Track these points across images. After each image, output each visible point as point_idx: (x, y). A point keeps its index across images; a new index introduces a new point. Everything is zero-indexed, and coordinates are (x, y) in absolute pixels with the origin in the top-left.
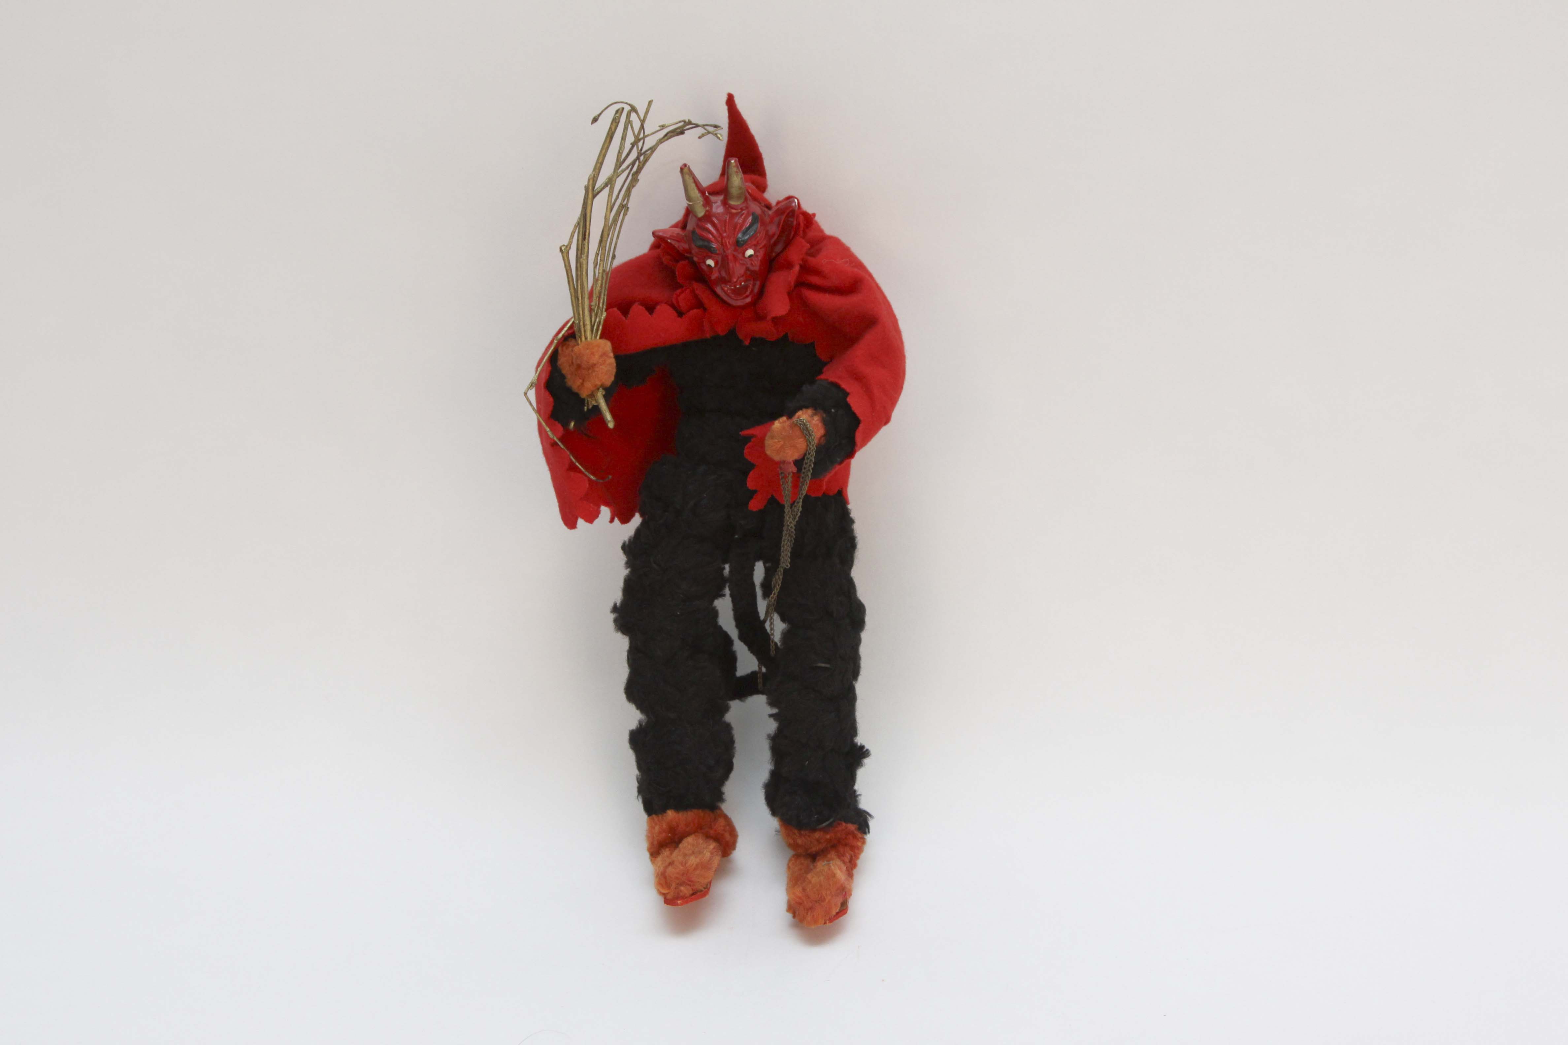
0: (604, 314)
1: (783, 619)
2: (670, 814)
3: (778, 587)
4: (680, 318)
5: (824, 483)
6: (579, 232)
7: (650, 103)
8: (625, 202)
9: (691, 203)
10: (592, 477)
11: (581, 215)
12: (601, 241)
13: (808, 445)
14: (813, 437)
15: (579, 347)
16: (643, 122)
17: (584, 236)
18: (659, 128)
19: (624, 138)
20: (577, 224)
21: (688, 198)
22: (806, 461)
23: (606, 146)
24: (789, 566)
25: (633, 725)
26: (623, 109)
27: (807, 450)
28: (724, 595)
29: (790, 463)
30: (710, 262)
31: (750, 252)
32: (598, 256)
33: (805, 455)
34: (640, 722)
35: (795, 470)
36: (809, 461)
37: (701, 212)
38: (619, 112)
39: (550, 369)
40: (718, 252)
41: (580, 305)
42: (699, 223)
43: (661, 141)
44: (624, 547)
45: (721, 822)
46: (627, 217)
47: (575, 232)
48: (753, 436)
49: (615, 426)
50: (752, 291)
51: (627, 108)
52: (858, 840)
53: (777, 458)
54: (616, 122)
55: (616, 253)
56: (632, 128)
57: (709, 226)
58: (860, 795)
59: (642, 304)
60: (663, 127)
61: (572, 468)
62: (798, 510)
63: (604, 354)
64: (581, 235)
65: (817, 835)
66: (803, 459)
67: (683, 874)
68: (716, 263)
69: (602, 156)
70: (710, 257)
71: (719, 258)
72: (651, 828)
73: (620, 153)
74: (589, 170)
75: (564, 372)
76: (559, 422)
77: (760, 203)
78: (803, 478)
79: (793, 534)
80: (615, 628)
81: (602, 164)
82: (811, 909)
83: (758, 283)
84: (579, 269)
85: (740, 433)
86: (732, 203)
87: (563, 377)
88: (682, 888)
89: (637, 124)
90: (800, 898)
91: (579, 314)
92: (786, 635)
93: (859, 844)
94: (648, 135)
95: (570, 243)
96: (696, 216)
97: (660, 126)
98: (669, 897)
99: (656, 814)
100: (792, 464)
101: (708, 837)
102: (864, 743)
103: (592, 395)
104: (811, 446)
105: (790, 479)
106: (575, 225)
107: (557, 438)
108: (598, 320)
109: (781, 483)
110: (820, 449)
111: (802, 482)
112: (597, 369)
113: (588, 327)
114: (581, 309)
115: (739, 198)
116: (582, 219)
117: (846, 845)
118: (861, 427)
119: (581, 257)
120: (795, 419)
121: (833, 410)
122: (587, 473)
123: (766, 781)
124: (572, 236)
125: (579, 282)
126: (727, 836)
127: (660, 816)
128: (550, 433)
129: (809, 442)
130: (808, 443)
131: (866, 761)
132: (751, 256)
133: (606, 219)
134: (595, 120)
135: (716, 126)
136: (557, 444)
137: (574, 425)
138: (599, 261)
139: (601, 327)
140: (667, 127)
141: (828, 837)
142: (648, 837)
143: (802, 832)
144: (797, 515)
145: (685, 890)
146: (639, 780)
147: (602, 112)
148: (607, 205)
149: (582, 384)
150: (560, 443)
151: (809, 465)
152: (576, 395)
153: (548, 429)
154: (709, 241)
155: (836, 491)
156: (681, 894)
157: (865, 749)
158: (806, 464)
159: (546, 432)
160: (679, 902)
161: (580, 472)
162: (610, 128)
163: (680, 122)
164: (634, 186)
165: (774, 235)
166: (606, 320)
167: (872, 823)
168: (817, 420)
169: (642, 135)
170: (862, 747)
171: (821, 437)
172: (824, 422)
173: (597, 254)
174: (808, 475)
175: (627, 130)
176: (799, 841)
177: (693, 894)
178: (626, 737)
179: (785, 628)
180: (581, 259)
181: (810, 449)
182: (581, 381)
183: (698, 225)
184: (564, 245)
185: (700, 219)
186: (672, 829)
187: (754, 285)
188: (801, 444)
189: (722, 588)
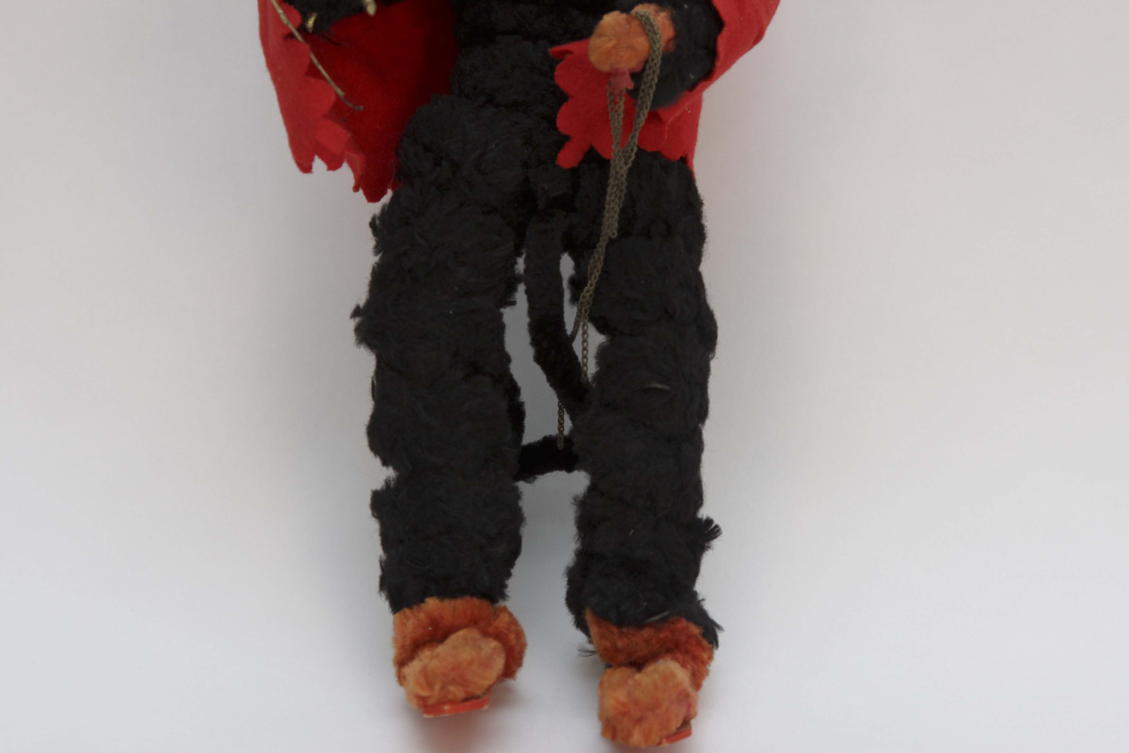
1: (601, 329)
2: (432, 603)
3: (597, 274)
10: (340, 92)
13: (651, 47)
14: (658, 36)
22: (648, 71)
24: (616, 234)
25: (378, 485)
27: (649, 55)
28: (514, 303)
29: (624, 74)
33: (646, 62)
34: (387, 482)
35: (629, 84)
36: (651, 71)
44: (373, 225)
45: (504, 618)
48: (567, 52)
52: (703, 649)
53: (605, 68)
58: (703, 600)
61: (313, 72)
62: (632, 150)
65: (646, 633)
66: (644, 70)
67: (453, 669)
72: (400, 626)
78: (641, 98)
79: (624, 187)
80: (357, 339)
82: (639, 721)
85: (549, 50)
88: (452, 688)
90: (623, 705)
92: (603, 353)
93: (705, 656)
98: (431, 702)
99: (409, 606)
100: (628, 76)
101: (485, 634)
102: (712, 516)
104: (655, 49)
105: (621, 104)
109: (609, 109)
110: (666, 58)
111: (639, 105)
117: (687, 652)
118: (725, 31)
120: (633, 12)
121: (686, 6)
122: (332, 84)
123: (571, 564)
126: (512, 637)
127: (415, 608)
128: (284, 18)
129: (654, 42)
130: (652, 43)
131: (716, 543)
136: (291, 36)
137: (315, 23)
141: (662, 635)
142: (395, 640)
143: (624, 630)
144: (630, 157)
145: (457, 692)
146: (383, 564)
150: (296, 34)
151: (652, 78)
153: (280, 11)
155: (678, 157)
156: (450, 697)
157: (714, 525)
158: (648, 76)
159: (277, 16)
160: (447, 708)
161: (322, 78)
167: (721, 637)
168: (664, 17)
170: (709, 521)
171: (669, 40)
172: (674, 20)
174: (649, 94)
176: (620, 644)
177: (466, 700)
178: (367, 500)
179: (603, 343)
186: (434, 622)
188: (641, 43)
189: (512, 289)
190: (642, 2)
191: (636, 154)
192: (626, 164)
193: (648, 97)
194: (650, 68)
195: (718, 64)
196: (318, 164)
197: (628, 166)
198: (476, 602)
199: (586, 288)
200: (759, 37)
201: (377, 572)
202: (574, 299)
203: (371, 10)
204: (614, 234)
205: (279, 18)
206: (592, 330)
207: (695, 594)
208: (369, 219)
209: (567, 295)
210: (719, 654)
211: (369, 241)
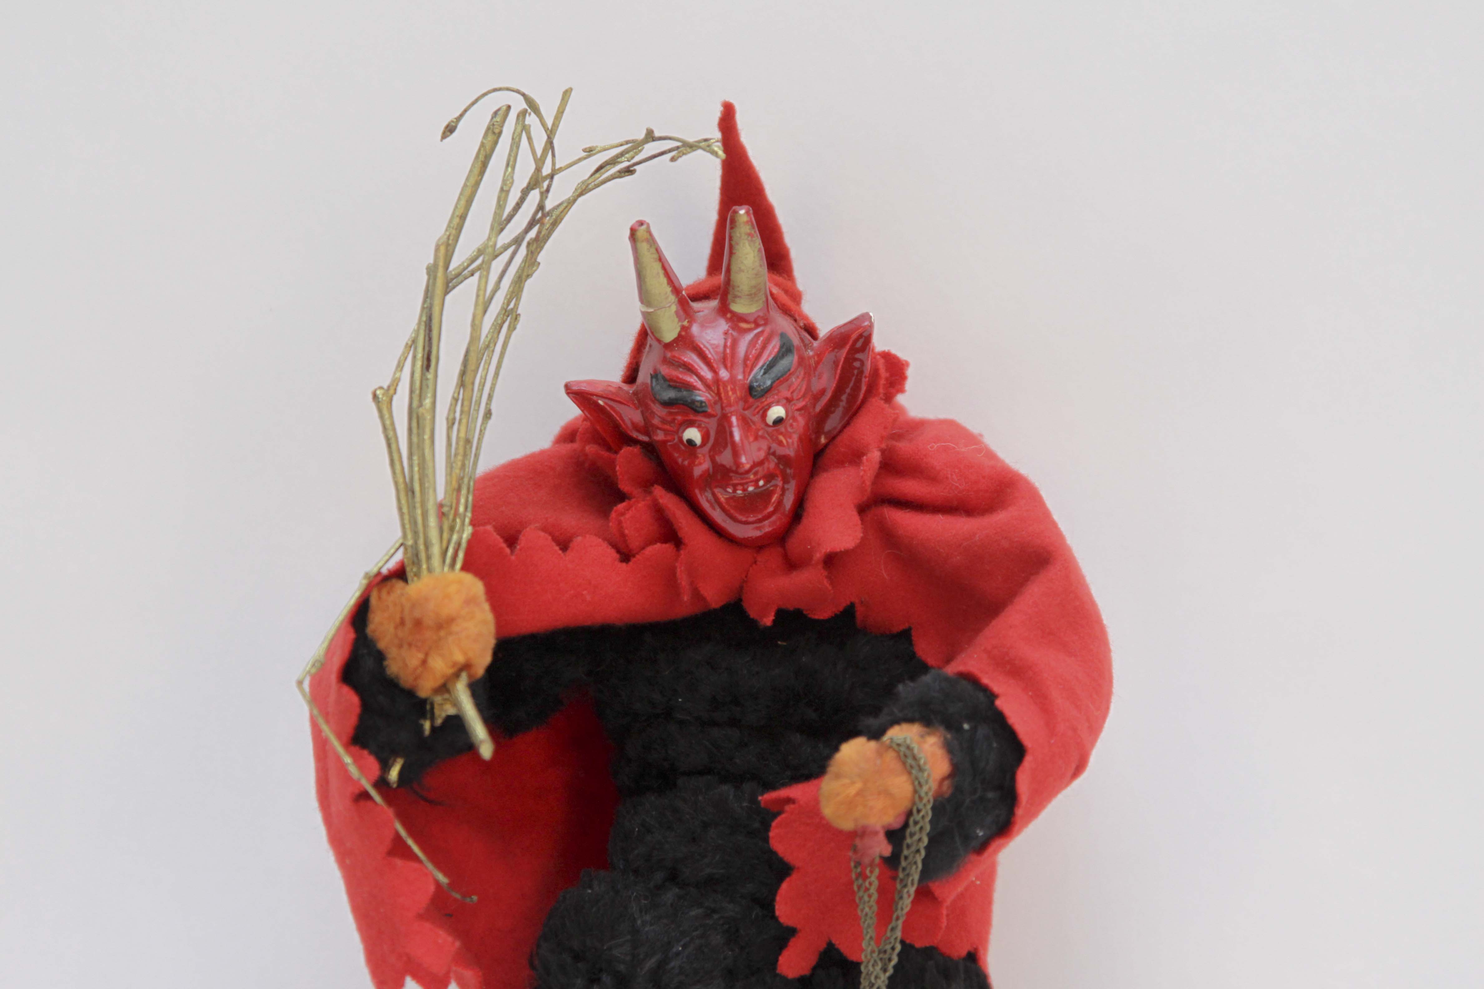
0: (468, 531)
4: (624, 564)
5: (945, 912)
6: (414, 357)
7: (567, 94)
8: (512, 306)
9: (651, 310)
10: (441, 878)
11: (419, 324)
12: (463, 373)
13: (915, 791)
14: (926, 774)
15: (415, 588)
16: (551, 134)
17: (428, 362)
18: (584, 154)
19: (511, 163)
20: (410, 343)
21: (644, 296)
22: (912, 828)
23: (472, 181)
26: (509, 107)
27: (914, 803)
29: (876, 833)
30: (693, 434)
31: (777, 412)
32: (456, 405)
33: (909, 814)
35: (886, 849)
36: (918, 827)
37: (669, 331)
38: (501, 114)
39: (352, 635)
40: (709, 410)
41: (418, 505)
42: (669, 355)
43: (583, 190)
46: (514, 334)
47: (406, 358)
48: (789, 801)
49: (496, 753)
50: (780, 503)
51: (518, 104)
53: (847, 825)
54: (494, 133)
55: (494, 407)
56: (530, 139)
57: (691, 358)
59: (544, 529)
60: (590, 152)
61: (399, 849)
62: (893, 949)
63: (470, 601)
64: (419, 364)
66: (906, 825)
68: (705, 438)
69: (463, 202)
70: (691, 424)
71: (712, 424)
73: (504, 192)
74: (439, 230)
75: (381, 645)
76: (370, 753)
77: (795, 320)
78: (904, 869)
81: (463, 218)
83: (792, 487)
84: (415, 431)
85: (760, 798)
86: (739, 307)
87: (380, 657)
89: (540, 138)
91: (414, 523)
94: (561, 170)
95: (395, 383)
96: (659, 341)
97: (584, 150)
100: (881, 836)
103: (444, 688)
104: (923, 794)
106: (407, 344)
107: (368, 780)
108: (455, 537)
109: (855, 888)
110: (939, 808)
111: (902, 880)
112: (455, 628)
113: (436, 550)
114: (419, 512)
115: (752, 296)
116: (423, 327)
118: (1028, 762)
119: (421, 405)
120: (886, 738)
121: (966, 726)
122: (430, 866)
124: (400, 367)
125: (415, 458)
128: (354, 771)
129: (919, 783)
130: (917, 785)
132: (779, 421)
133: (476, 326)
134: (450, 129)
135: (706, 140)
136: (364, 795)
137: (401, 774)
138: (458, 415)
139: (461, 555)
140: (600, 152)
144: (890, 960)
147: (465, 111)
148: (478, 296)
149: (424, 662)
150: (373, 793)
151: (920, 839)
152: (410, 694)
153: (348, 760)
154: (690, 387)
155: (964, 953)
158: (912, 835)
159: (343, 767)
161: (415, 858)
162: (482, 145)
163: (627, 142)
164: (529, 276)
165: (823, 392)
166: (470, 542)
168: (934, 744)
169: (546, 170)
171: (943, 779)
172: (949, 748)
173: (455, 400)
174: (915, 863)
175: (518, 147)
180: (421, 410)
181: (921, 798)
182: (421, 656)
183: (665, 361)
184: (381, 388)
185: (668, 346)
187: (784, 490)
188: (901, 785)
190: (897, 722)
191: (899, 955)
192: (885, 970)
193: (914, 867)
194: (916, 823)
195: (1019, 812)
197: (888, 974)
200: (1080, 768)
203: (486, 750)
205: (346, 771)
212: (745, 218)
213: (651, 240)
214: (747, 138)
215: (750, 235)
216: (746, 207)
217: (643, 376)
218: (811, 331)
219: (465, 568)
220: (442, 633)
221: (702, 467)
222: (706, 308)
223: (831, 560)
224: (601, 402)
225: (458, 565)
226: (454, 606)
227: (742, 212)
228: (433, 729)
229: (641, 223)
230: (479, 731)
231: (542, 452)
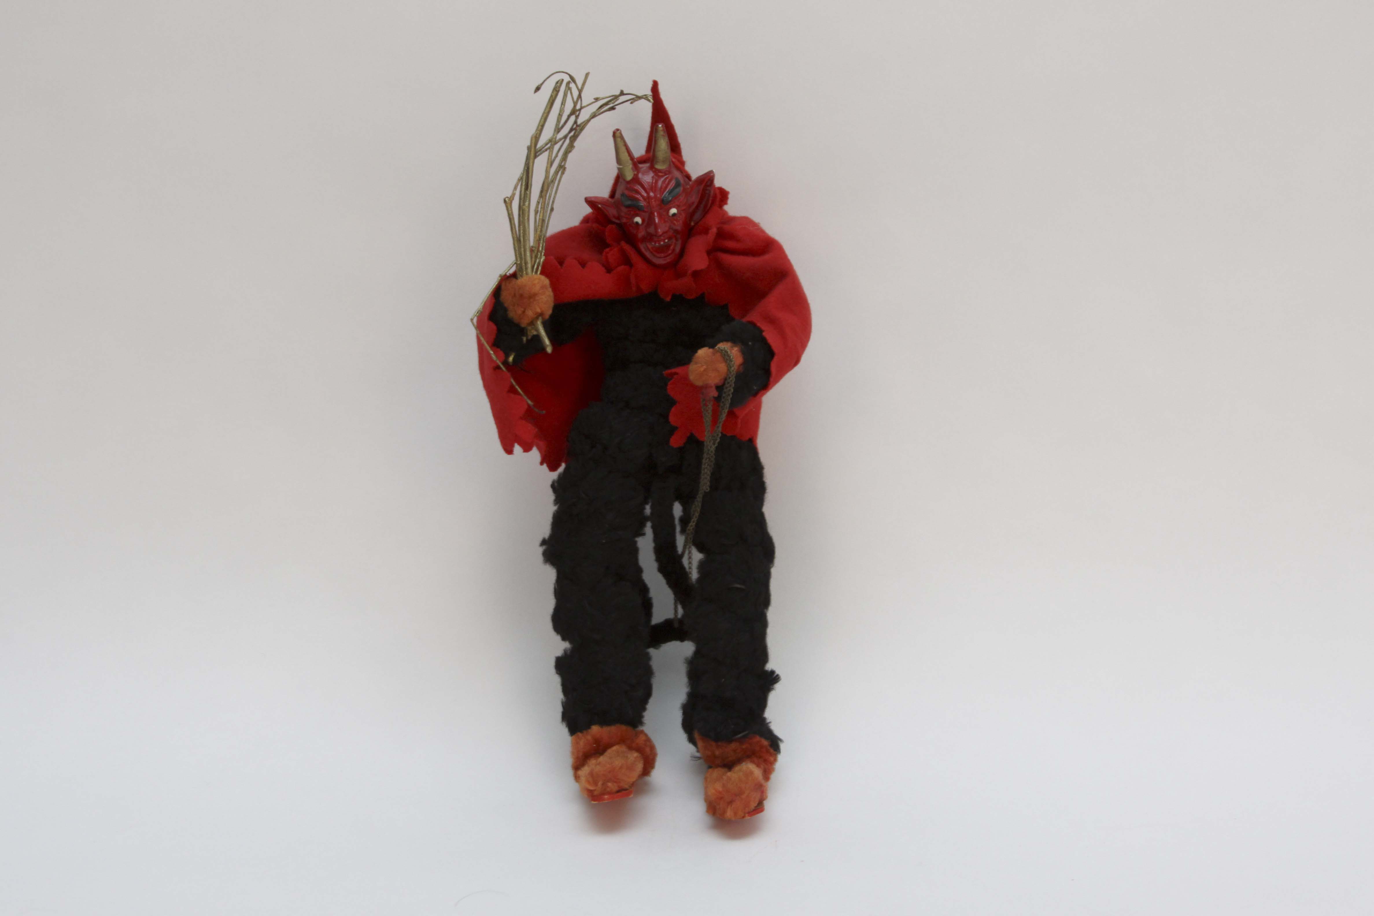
0: (543, 258)
1: (700, 550)
2: (595, 729)
3: (697, 514)
4: (608, 274)
6: (522, 185)
7: (587, 75)
8: (563, 164)
9: (621, 167)
10: (530, 402)
11: (524, 171)
12: (542, 192)
13: (728, 370)
14: (733, 362)
15: (521, 281)
16: (580, 91)
17: (527, 186)
18: (594, 100)
19: (563, 103)
20: (520, 178)
21: (619, 161)
22: (727, 385)
23: (547, 110)
24: (709, 489)
25: (559, 653)
26: (563, 80)
27: (728, 375)
28: (644, 534)
29: (711, 387)
30: (638, 220)
31: (674, 211)
32: (539, 205)
33: (725, 379)
34: (565, 651)
35: (715, 394)
37: (629, 176)
38: (559, 83)
39: (494, 301)
40: (645, 210)
41: (522, 247)
42: (628, 186)
43: (594, 116)
44: (553, 486)
45: (642, 738)
46: (564, 176)
47: (518, 185)
48: (676, 373)
50: (674, 250)
51: (567, 79)
52: (771, 755)
53: (699, 383)
54: (556, 91)
55: (555, 207)
56: (571, 93)
57: (638, 188)
58: (770, 722)
59: (576, 259)
60: (597, 99)
61: (512, 390)
62: (718, 435)
63: (543, 287)
64: (523, 187)
65: (733, 745)
66: (724, 384)
67: (610, 772)
68: (643, 221)
69: (543, 120)
70: (637, 215)
71: (646, 215)
72: (575, 744)
73: (560, 115)
74: (532, 130)
75: (506, 305)
76: (501, 350)
77: (682, 173)
79: (713, 459)
80: (544, 560)
81: (543, 126)
82: (730, 803)
83: (679, 243)
84: (521, 216)
85: (664, 372)
86: (659, 167)
87: (506, 310)
88: (609, 784)
89: (576, 93)
90: (720, 792)
91: (520, 254)
92: (702, 566)
93: (772, 759)
94: (585, 107)
95: (513, 195)
96: (624, 180)
97: (594, 99)
98: (596, 793)
99: (581, 731)
100: (714, 388)
101: (630, 748)
102: (774, 669)
103: (532, 323)
104: (731, 371)
105: (710, 406)
106: (519, 179)
107: (500, 361)
108: (538, 260)
109: (703, 410)
110: (739, 376)
111: (722, 407)
112: (537, 298)
113: (529, 266)
114: (523, 249)
115: (664, 162)
117: (760, 757)
118: (776, 359)
119: (524, 205)
120: (716, 348)
121: (750, 343)
122: (525, 397)
123: (685, 702)
124: (515, 188)
125: (521, 227)
126: (648, 750)
127: (585, 732)
128: (494, 357)
129: (730, 366)
130: (729, 367)
131: (778, 686)
132: (674, 215)
133: (547, 172)
134: (538, 89)
135: (645, 95)
136: (498, 368)
137: (514, 359)
138: (539, 209)
139: (540, 268)
140: (601, 100)
141: (744, 747)
142: (573, 753)
143: (720, 743)
145: (612, 786)
146: (564, 704)
147: (545, 81)
148: (548, 159)
149: (524, 312)
150: (502, 366)
151: (729, 389)
152: (517, 325)
153: (492, 352)
154: (637, 200)
155: (747, 438)
156: (608, 789)
157: (776, 674)
158: (726, 388)
159: (489, 356)
160: (606, 797)
161: (519, 394)
162: (551, 96)
163: (613, 96)
164: (570, 152)
165: (693, 203)
166: (544, 263)
167: (782, 746)
168: (736, 350)
169: (578, 107)
170: (773, 672)
171: (740, 365)
172: (743, 353)
173: (538, 202)
174: (728, 400)
175: (566, 96)
176: (717, 753)
177: (618, 792)
178: (552, 663)
179: (702, 559)
180: (524, 207)
181: (730, 372)
182: (522, 309)
183: (627, 189)
184: (507, 197)
185: (628, 182)
186: (597, 741)
187: (676, 244)
188: (722, 367)
189: (642, 525)
190: (722, 341)
191: (720, 438)
192: (714, 444)
193: (727, 401)
194: (728, 383)
195: (772, 379)
196: (517, 449)
197: (716, 446)
198: (624, 727)
199: (690, 524)
200: (797, 362)
201: (559, 709)
202: (683, 531)
203: (549, 350)
204: (707, 489)
205: (491, 357)
206: (694, 551)
207: (764, 719)
208: (550, 483)
209: (678, 529)
210: (781, 758)
211: (551, 496)
212: (661, 129)
213: (622, 137)
214: (664, 96)
215: (663, 136)
216: (662, 124)
217: (618, 195)
218: (688, 177)
219: (542, 273)
220: (532, 300)
221: (641, 234)
222: (645, 166)
223: (696, 274)
224: (600, 206)
225: (539, 273)
226: (537, 289)
227: (660, 126)
228: (527, 340)
229: (618, 130)
230: (547, 342)
231: (575, 227)
